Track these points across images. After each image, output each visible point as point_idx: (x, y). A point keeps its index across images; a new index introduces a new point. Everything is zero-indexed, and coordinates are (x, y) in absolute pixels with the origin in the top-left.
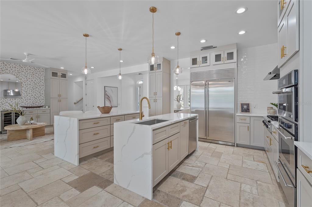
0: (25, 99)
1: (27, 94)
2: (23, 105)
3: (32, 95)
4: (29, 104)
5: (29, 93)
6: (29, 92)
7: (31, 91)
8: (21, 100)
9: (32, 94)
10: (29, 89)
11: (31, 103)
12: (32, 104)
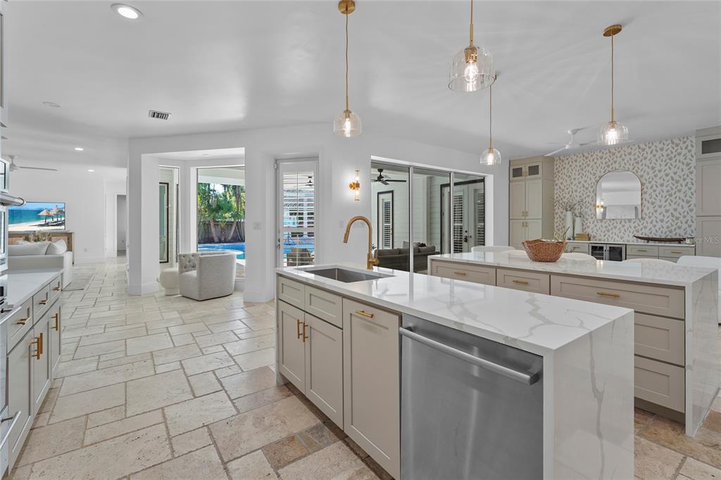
0: (649, 221)
1: (656, 209)
2: (645, 235)
3: (667, 211)
4: (660, 232)
5: (660, 207)
6: (660, 204)
7: (663, 200)
8: (642, 222)
9: (668, 208)
10: (659, 196)
11: (664, 230)
12: (668, 233)
